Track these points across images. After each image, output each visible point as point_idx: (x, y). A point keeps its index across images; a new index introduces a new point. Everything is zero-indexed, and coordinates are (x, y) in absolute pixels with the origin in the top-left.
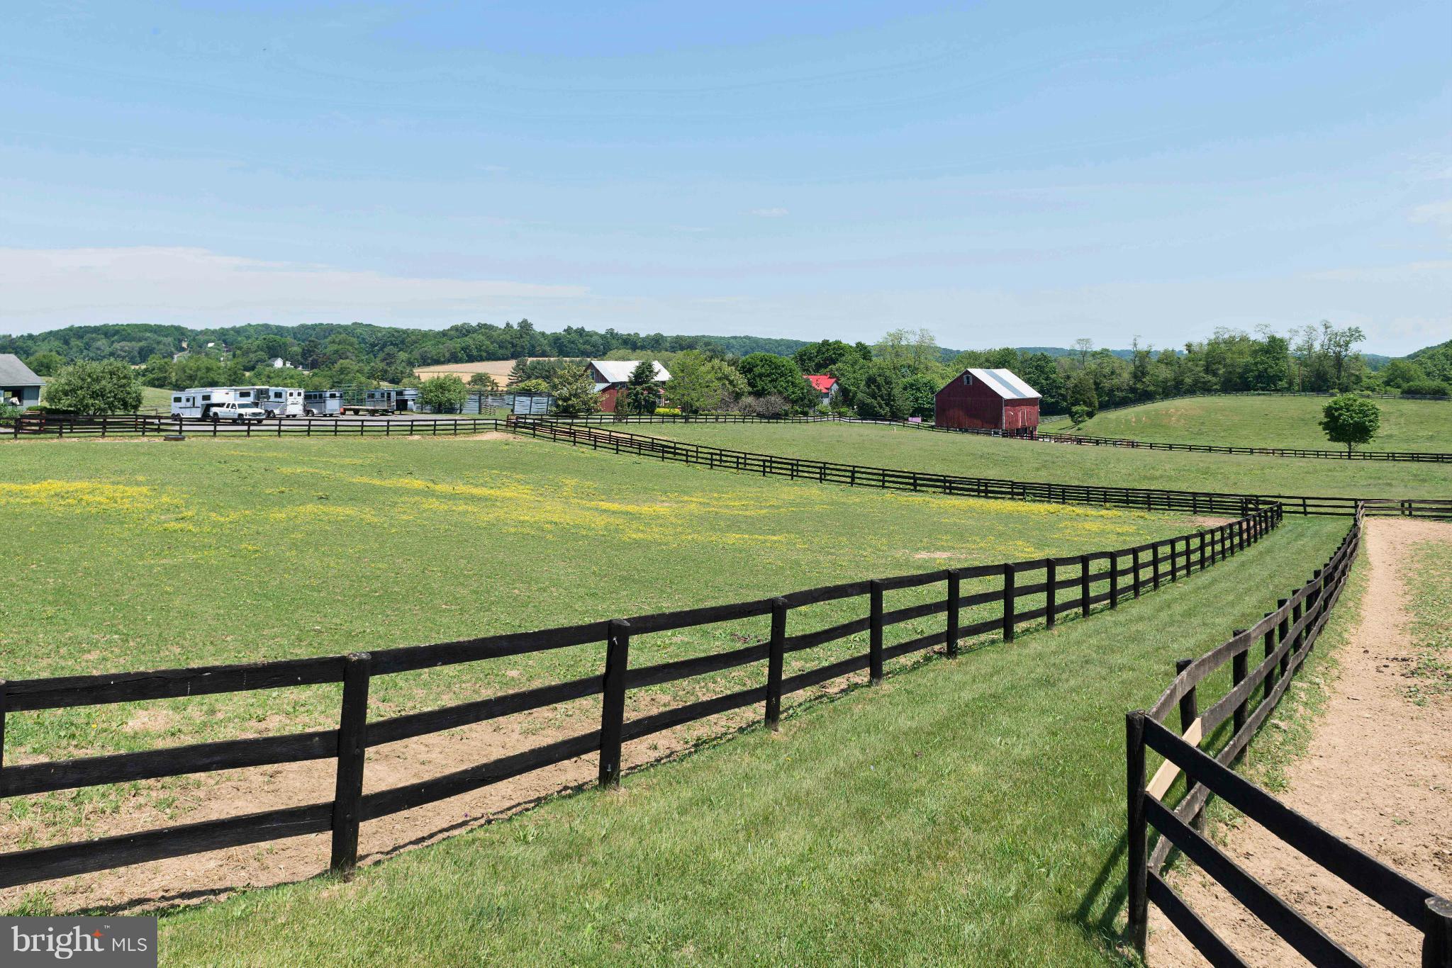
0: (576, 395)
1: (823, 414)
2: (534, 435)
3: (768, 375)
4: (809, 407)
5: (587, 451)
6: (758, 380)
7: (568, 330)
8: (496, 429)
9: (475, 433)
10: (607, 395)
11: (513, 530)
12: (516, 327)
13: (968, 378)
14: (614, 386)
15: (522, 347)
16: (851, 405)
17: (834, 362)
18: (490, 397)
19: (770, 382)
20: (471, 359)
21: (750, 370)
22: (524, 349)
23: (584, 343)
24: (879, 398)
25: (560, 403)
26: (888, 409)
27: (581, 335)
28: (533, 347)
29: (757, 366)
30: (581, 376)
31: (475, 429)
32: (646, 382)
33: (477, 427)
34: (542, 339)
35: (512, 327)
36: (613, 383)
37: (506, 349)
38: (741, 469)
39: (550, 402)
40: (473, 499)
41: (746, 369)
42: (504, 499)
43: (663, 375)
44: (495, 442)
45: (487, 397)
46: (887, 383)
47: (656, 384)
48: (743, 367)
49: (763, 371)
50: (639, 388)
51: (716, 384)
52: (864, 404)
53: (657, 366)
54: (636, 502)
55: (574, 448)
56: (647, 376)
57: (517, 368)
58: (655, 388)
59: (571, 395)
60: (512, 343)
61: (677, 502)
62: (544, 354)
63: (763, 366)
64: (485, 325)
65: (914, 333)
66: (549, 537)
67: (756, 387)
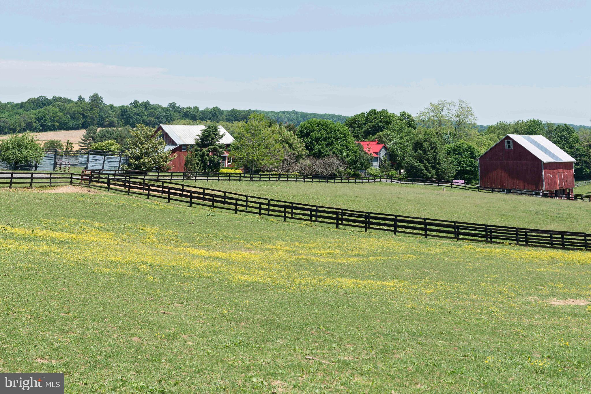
0: (147, 154)
1: (374, 176)
2: (109, 189)
3: (324, 139)
4: (360, 169)
5: (162, 204)
6: (315, 143)
7: (135, 104)
8: (71, 183)
9: (50, 186)
10: (176, 155)
11: (107, 270)
12: (87, 100)
13: (509, 143)
14: (181, 148)
15: (93, 118)
16: (398, 167)
17: (381, 129)
18: (64, 157)
19: (326, 145)
20: (44, 128)
21: (308, 135)
22: (94, 120)
23: (149, 115)
24: (425, 161)
25: (132, 161)
26: (433, 172)
27: (146, 108)
28: (102, 118)
29: (314, 130)
30: (152, 136)
31: (50, 183)
32: (212, 144)
33: (53, 180)
34: (110, 112)
35: (84, 100)
36: (181, 146)
37: (78, 119)
38: (314, 221)
39: (122, 161)
40: (54, 241)
41: (304, 134)
42: (87, 243)
43: (227, 139)
44: (69, 195)
45: (62, 156)
46: (432, 148)
47: (221, 147)
48: (301, 132)
49: (320, 135)
50: (205, 150)
51: (278, 146)
52: (412, 167)
53: (222, 130)
54: (221, 249)
55: (148, 200)
56: (212, 139)
57: (87, 137)
58: (220, 150)
59: (142, 154)
60: (83, 114)
61: (262, 250)
62: (112, 125)
63: (319, 131)
64: (60, 98)
65: (453, 104)
66: (150, 278)
67: (313, 150)
